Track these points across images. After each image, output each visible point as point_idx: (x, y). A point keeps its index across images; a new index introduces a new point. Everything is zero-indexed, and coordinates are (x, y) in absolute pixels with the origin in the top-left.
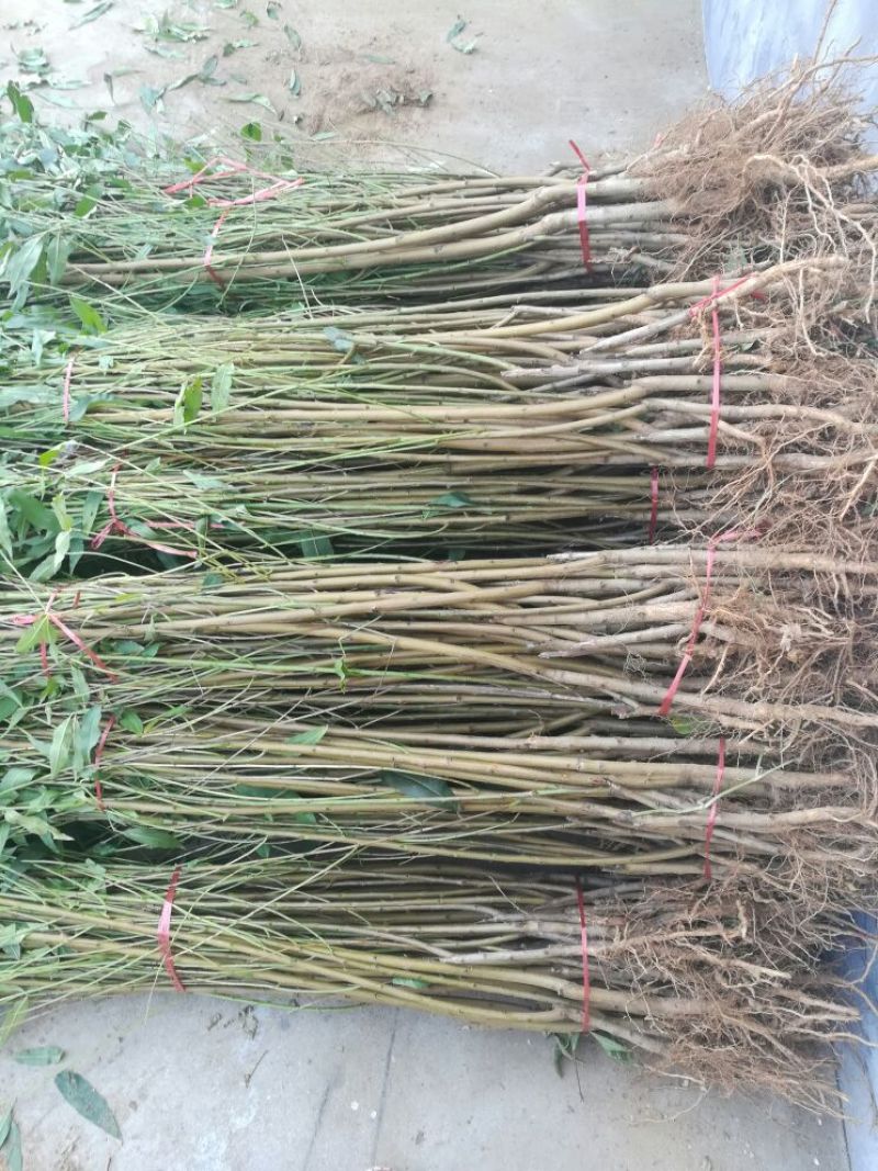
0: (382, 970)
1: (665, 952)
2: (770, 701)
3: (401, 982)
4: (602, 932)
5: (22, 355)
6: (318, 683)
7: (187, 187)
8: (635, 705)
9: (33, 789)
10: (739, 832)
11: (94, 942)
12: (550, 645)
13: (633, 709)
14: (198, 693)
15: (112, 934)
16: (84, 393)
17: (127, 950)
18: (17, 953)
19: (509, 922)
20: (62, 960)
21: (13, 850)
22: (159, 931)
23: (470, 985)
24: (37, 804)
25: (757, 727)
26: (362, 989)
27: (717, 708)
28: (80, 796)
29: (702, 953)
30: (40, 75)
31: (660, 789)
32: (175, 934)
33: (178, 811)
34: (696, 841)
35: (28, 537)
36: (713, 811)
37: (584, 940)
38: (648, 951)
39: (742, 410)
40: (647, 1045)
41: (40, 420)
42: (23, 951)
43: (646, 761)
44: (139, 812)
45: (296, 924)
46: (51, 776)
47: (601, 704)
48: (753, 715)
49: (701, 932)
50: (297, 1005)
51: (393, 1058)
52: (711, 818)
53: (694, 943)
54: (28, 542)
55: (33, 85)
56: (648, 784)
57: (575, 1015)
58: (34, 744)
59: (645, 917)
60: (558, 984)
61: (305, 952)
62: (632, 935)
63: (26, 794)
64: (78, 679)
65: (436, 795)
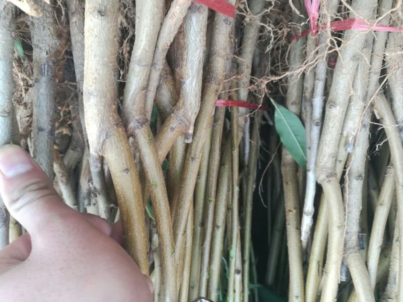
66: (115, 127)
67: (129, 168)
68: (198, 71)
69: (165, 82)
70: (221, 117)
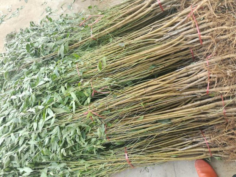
0: (168, 155)
1: (223, 138)
2: (229, 86)
3: (172, 156)
4: (208, 137)
5: (68, 67)
6: (139, 108)
7: (83, 23)
8: (201, 94)
9: (97, 141)
10: (231, 112)
11: (116, 164)
12: (181, 88)
13: (201, 95)
14: (119, 116)
15: (118, 161)
16: (81, 70)
17: (122, 163)
18: (104, 169)
19: (189, 140)
20: (112, 168)
21: (97, 151)
22: (126, 159)
23: (186, 154)
24: (98, 143)
25: (228, 91)
26: (166, 159)
27: (218, 89)
28: (105, 140)
29: (231, 136)
30: (50, 11)
31: (212, 109)
32: (129, 159)
33: (122, 137)
34: (222, 116)
35: (81, 98)
36: (224, 110)
37: (205, 140)
38: (219, 139)
39: (205, 32)
40: (225, 156)
41: (75, 77)
42: (105, 168)
43: (207, 104)
44: (116, 140)
45: (150, 151)
46: (99, 138)
47: (194, 96)
48: (226, 89)
49: (229, 132)
50: (155, 165)
51: (175, 170)
52: (224, 111)
53: (228, 135)
54: (81, 99)
55: (49, 14)
56: (209, 108)
57: (208, 154)
58: (94, 133)
59: (216, 132)
60: (203, 149)
61: (153, 156)
62: (215, 137)
63: (96, 142)
64: (98, 120)
65: (168, 122)
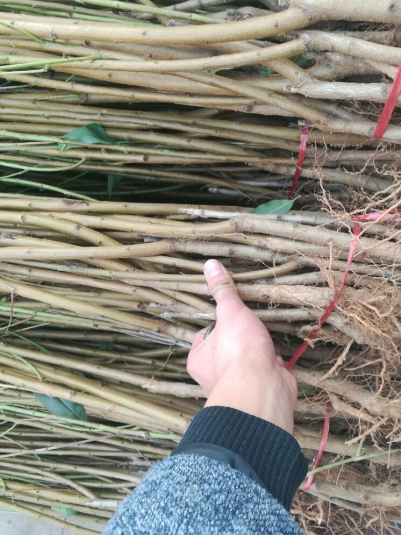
36: (310, 481)
52: (307, 485)
66: (309, 17)
67: (278, 27)
68: (338, 94)
69: (333, 72)
70: (291, 147)
